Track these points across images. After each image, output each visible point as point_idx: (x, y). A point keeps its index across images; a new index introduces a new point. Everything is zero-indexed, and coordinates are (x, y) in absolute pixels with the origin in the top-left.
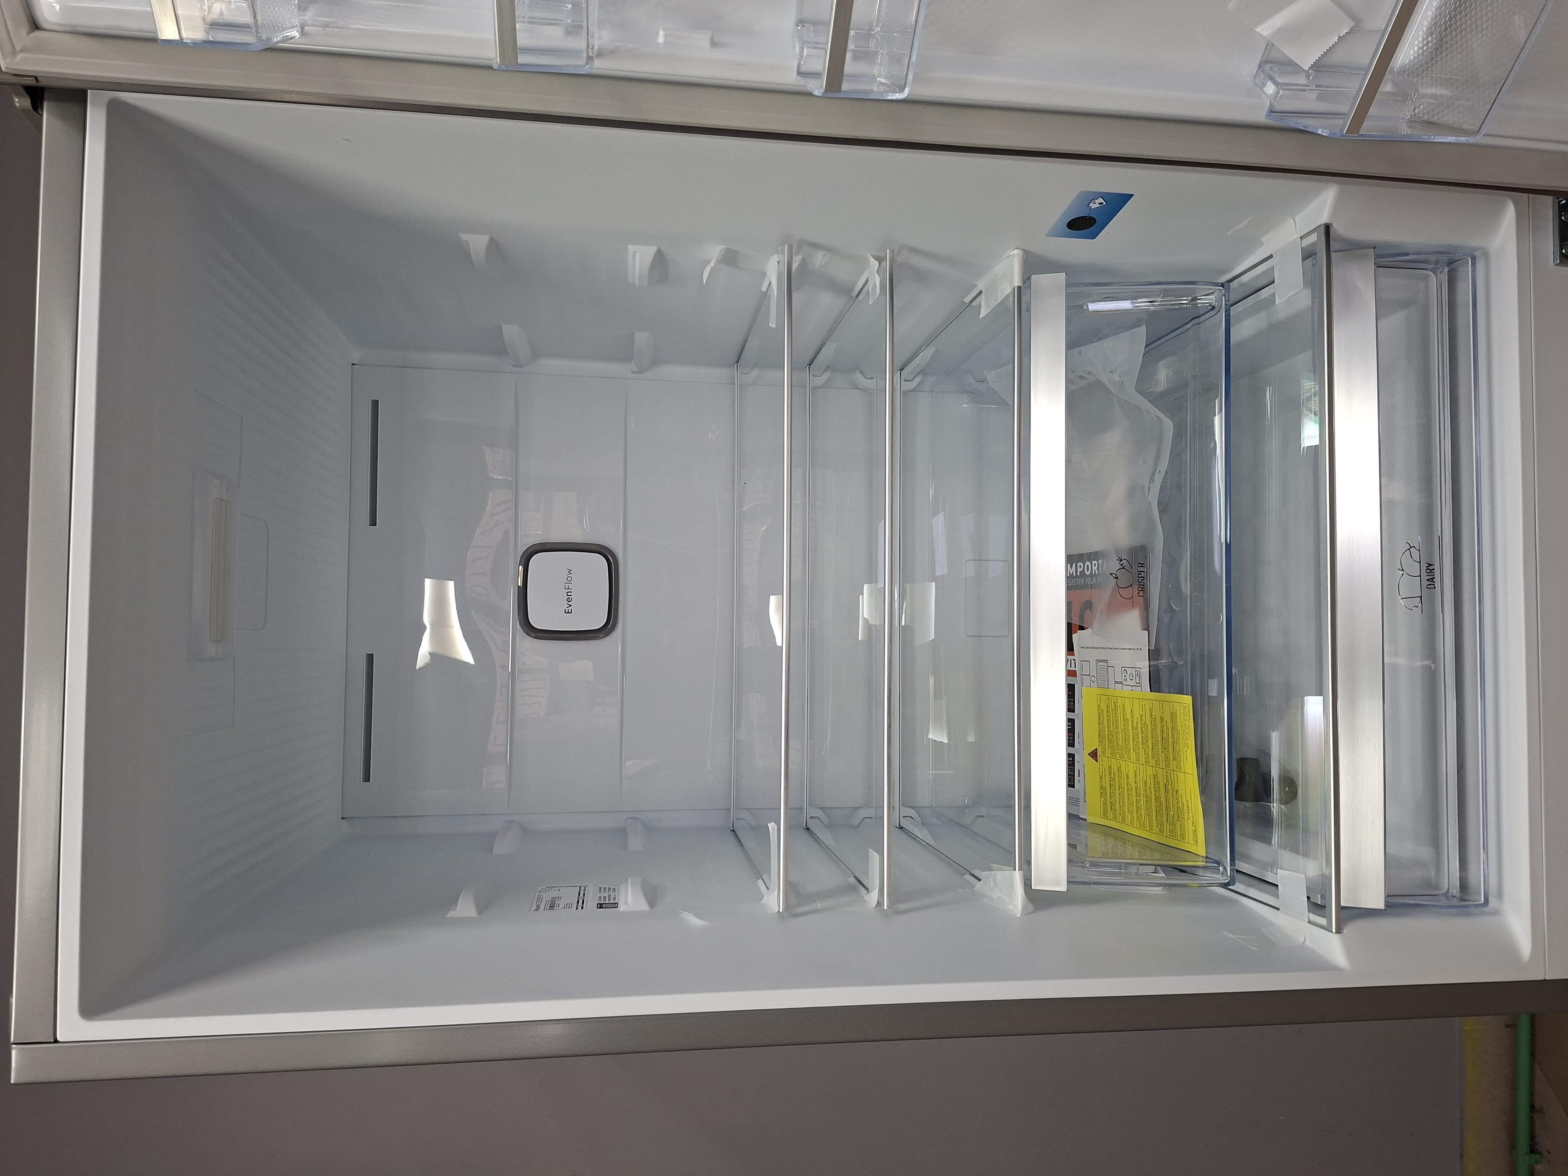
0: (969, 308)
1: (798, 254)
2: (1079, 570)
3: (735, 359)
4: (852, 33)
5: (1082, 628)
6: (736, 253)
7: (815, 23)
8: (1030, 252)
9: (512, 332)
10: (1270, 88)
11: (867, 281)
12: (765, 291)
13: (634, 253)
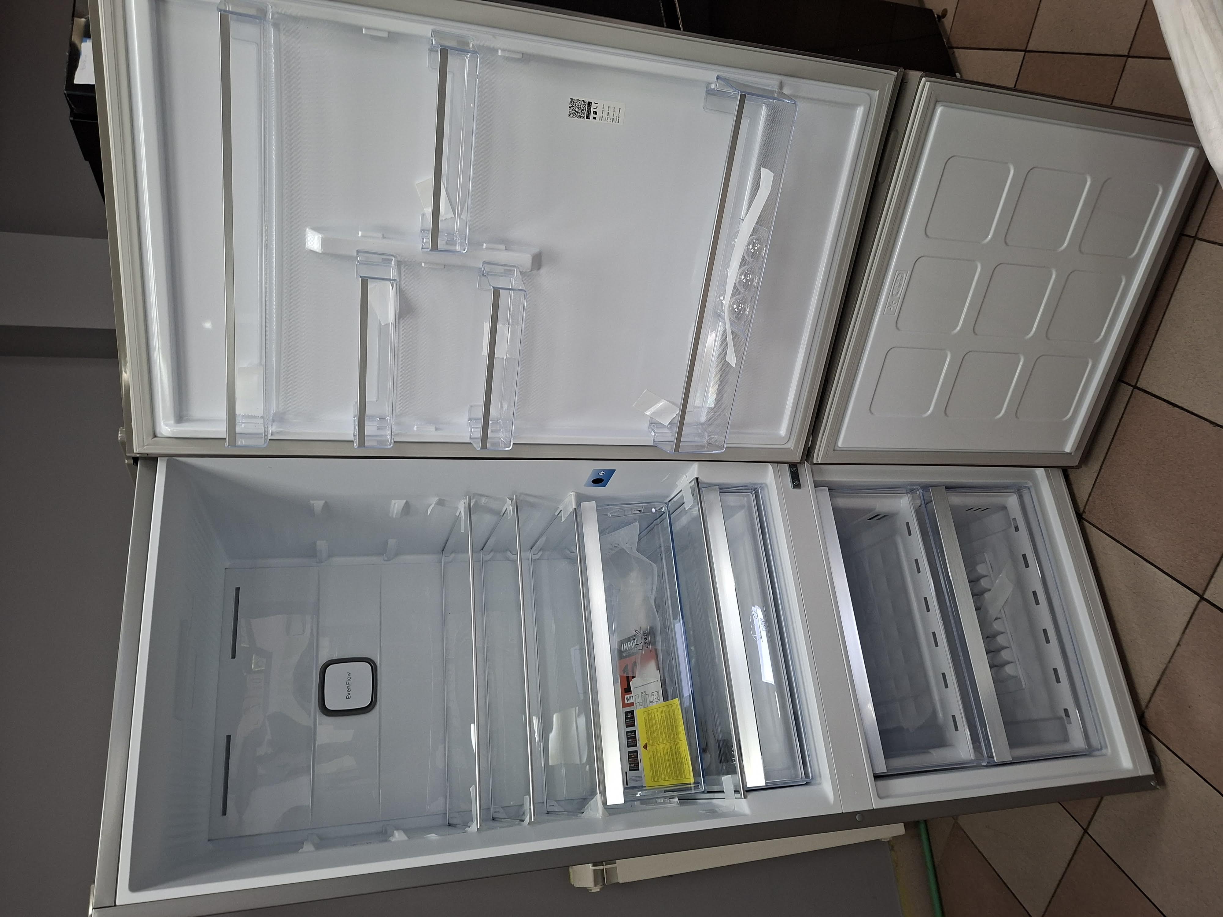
0: (556, 518)
1: (473, 499)
2: (629, 646)
3: (442, 549)
4: (490, 422)
5: (634, 677)
6: (444, 500)
7: (476, 419)
8: (580, 493)
9: (322, 545)
10: (653, 434)
11: (507, 509)
12: (458, 515)
13: (395, 504)
